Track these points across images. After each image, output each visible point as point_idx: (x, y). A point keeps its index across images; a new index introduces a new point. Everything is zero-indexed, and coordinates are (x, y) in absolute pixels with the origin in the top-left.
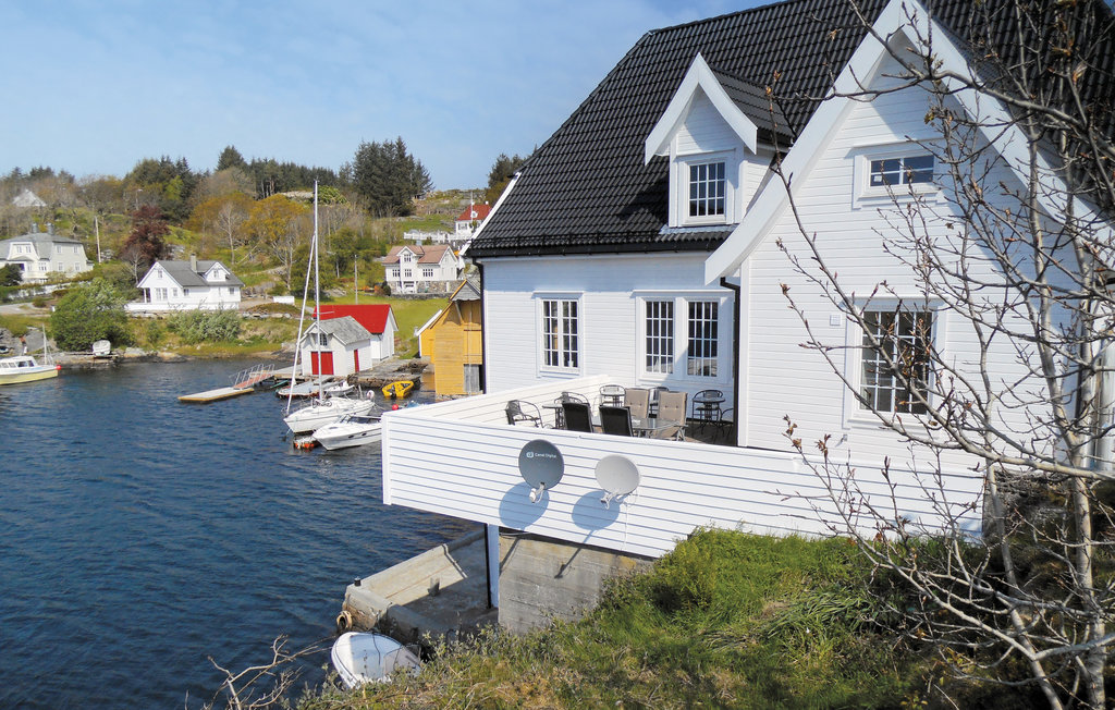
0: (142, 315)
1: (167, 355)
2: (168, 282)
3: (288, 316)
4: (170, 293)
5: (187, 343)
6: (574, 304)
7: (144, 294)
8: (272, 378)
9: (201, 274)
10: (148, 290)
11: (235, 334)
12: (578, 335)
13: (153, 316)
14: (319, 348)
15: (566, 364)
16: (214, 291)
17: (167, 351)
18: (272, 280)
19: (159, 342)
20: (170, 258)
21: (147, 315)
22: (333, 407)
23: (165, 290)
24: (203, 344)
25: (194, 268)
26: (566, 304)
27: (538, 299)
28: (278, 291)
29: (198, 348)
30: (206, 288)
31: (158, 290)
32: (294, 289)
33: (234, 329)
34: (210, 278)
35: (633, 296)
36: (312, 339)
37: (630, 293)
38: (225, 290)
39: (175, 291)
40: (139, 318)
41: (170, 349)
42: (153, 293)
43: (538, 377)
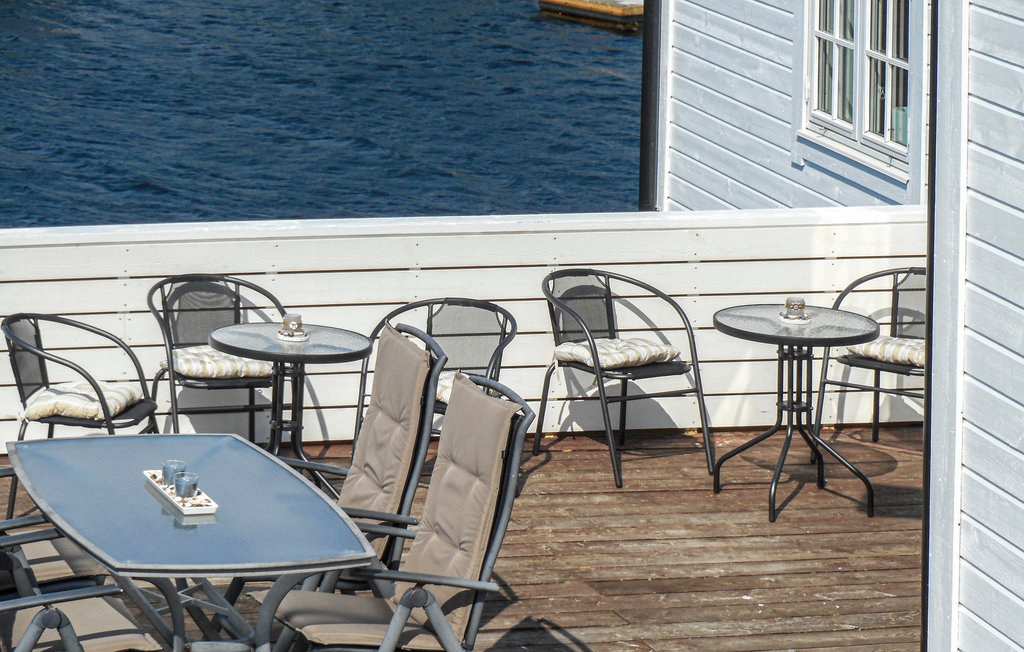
43: (795, 165)
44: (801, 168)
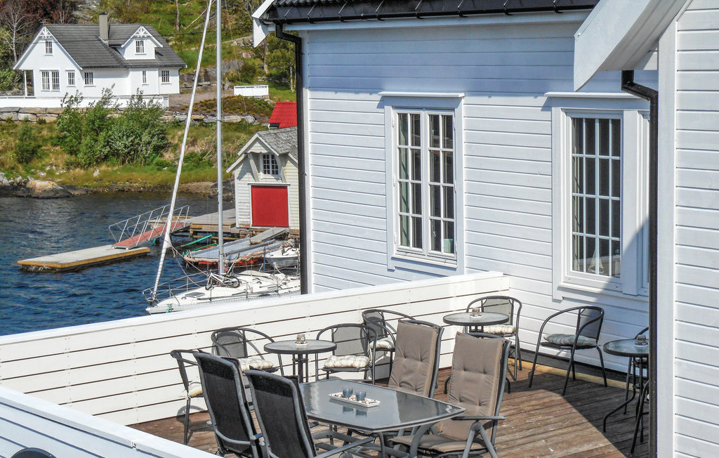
0: (13, 116)
1: (40, 184)
2: (61, 61)
3: (250, 119)
4: (63, 78)
5: (78, 165)
6: (449, 120)
7: (23, 82)
8: (186, 230)
9: (115, 47)
10: (30, 73)
11: (158, 149)
12: (455, 185)
13: (30, 117)
14: (265, 179)
15: (437, 246)
16: (136, 75)
17: (44, 179)
18: (239, 57)
19: (36, 163)
20: (71, 20)
21: (22, 116)
22: (242, 288)
23: (56, 74)
24: (104, 167)
25: (103, 36)
26: (435, 120)
27: (388, 109)
28: (247, 75)
29: (96, 174)
30: (123, 71)
31: (45, 73)
32: (274, 71)
33: (155, 141)
34: (130, 53)
35: (547, 107)
36: (252, 162)
37: (542, 100)
38: (153, 75)
39: (71, 75)
40: (9, 120)
41: (51, 175)
42: (37, 79)
43: (389, 270)
44: (393, 271)
